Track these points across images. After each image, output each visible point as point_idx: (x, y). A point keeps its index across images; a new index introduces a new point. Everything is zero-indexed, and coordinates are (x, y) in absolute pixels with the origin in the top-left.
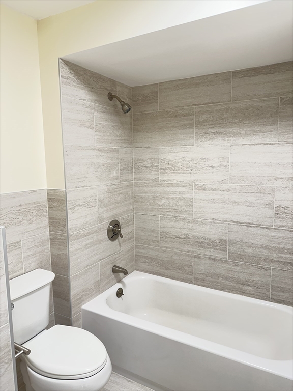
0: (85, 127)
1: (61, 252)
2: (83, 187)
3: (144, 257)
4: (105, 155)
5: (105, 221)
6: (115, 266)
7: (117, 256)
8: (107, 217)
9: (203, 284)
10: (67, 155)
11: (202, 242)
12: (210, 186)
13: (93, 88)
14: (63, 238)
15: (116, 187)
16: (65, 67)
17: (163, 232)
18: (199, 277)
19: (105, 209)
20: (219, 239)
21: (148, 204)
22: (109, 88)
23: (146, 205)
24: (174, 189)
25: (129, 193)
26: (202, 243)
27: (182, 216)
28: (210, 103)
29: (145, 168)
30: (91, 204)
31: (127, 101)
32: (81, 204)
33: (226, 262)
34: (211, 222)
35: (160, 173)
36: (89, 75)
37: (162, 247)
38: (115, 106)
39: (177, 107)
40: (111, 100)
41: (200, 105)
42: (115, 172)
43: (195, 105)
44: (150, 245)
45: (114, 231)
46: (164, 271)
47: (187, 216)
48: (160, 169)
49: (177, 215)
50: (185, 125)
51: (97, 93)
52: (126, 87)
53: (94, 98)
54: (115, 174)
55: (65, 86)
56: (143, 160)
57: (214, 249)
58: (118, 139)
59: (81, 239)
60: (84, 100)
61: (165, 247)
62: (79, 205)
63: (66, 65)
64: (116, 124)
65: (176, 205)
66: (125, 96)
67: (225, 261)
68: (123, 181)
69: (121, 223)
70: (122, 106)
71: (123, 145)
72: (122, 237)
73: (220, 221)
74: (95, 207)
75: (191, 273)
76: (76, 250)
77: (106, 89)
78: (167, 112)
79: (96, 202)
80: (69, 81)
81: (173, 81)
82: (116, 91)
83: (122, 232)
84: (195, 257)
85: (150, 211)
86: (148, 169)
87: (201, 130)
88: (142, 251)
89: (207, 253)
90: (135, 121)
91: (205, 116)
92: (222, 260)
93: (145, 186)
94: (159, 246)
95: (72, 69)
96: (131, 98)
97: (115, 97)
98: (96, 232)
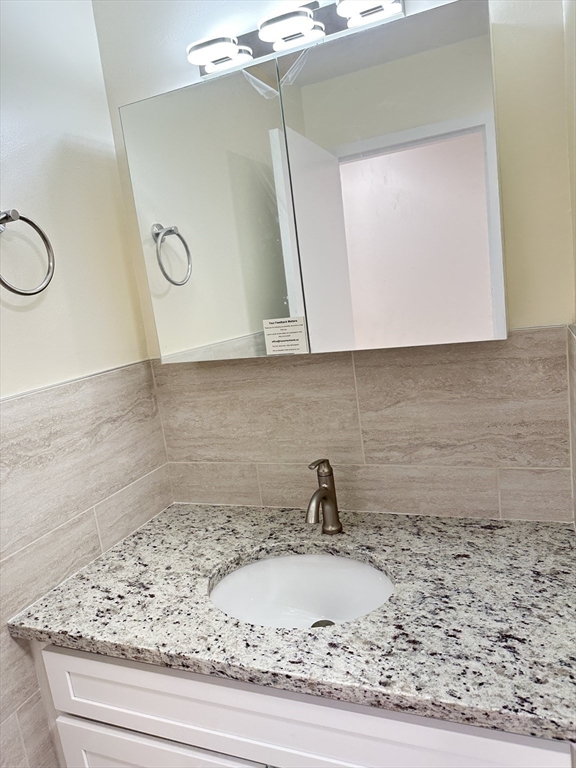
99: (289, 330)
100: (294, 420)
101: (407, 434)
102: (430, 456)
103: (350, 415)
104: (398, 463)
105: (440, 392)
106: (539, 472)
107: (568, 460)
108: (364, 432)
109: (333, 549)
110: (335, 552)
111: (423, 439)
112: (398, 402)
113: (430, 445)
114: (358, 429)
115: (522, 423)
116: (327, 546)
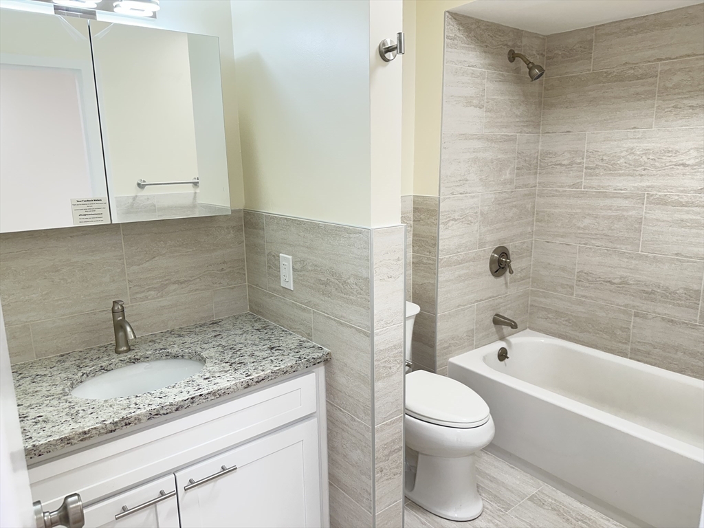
0: (471, 106)
1: (426, 281)
2: (461, 194)
3: (544, 309)
4: (496, 146)
5: (487, 246)
6: (497, 315)
7: (501, 301)
8: (492, 241)
9: (646, 359)
10: (445, 148)
11: (653, 292)
12: (677, 198)
13: (487, 46)
14: (430, 262)
15: (507, 196)
16: (452, 22)
17: (582, 271)
18: (641, 348)
19: (489, 228)
20: (685, 289)
21: (559, 225)
22: (510, 44)
23: (556, 226)
24: (608, 202)
25: (527, 206)
26: (651, 293)
27: (618, 246)
28: (689, 56)
29: (558, 167)
30: (470, 218)
31: (537, 60)
32: (456, 217)
33: (694, 327)
34: (672, 259)
35: (586, 174)
36: (483, 28)
37: (577, 295)
38: (517, 70)
39: (626, 63)
40: (511, 62)
41: (670, 59)
42: (508, 172)
43: (660, 60)
44: (557, 291)
45: (500, 262)
46: (578, 334)
47: (629, 247)
48: (586, 168)
49: (610, 245)
50: (638, 94)
51: (492, 53)
52: (536, 36)
53: (487, 61)
54: (508, 176)
55: (450, 50)
56: (556, 153)
57: (674, 304)
58: (518, 120)
59: (453, 267)
60: (473, 66)
61: (583, 296)
62: (454, 220)
63: (453, 20)
64: (517, 98)
65: (610, 229)
66: (534, 52)
67: (692, 324)
68: (519, 187)
69: (510, 252)
70: (530, 69)
71: (525, 129)
72: (511, 272)
73: (691, 257)
74: (475, 223)
75: (627, 341)
76: (447, 281)
77: (506, 45)
78: (606, 73)
79: (477, 216)
80: (456, 42)
81: (622, 21)
82: (519, 47)
83: (513, 265)
84: (636, 315)
85: (562, 237)
86: (564, 168)
87: (667, 102)
88: (543, 300)
89: (659, 310)
90: (548, 90)
91: (676, 79)
92: (687, 324)
93: (557, 196)
94: (572, 294)
95: (460, 24)
96: (545, 53)
97: (519, 56)
98: (474, 260)
99: (94, 206)
100: (69, 281)
101: (160, 278)
102: (175, 290)
103: (119, 270)
104: (154, 299)
105: (180, 248)
106: (232, 288)
107: (245, 279)
108: (130, 281)
109: (135, 359)
110: (136, 361)
111: (170, 280)
112: (154, 257)
113: (175, 283)
114: (125, 280)
115: (224, 262)
116: (130, 358)
